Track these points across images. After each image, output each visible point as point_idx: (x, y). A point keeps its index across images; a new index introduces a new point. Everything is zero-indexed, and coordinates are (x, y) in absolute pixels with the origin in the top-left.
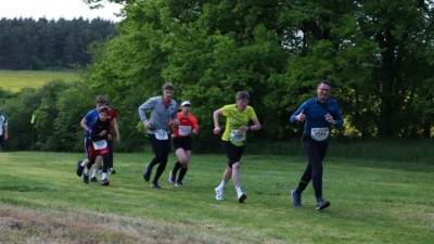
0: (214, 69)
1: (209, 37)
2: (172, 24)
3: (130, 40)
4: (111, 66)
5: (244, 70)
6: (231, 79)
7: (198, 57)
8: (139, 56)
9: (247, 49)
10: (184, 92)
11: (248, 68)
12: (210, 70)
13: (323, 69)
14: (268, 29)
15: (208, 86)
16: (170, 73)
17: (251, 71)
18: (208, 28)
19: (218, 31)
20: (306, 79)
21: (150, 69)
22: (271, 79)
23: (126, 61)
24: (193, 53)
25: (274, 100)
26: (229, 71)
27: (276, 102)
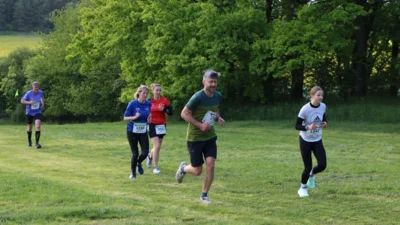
0: (198, 38)
1: (190, 6)
3: (108, 11)
4: (86, 36)
5: (228, 38)
6: (216, 47)
7: (180, 26)
9: (230, 16)
10: (167, 63)
11: (232, 36)
12: (193, 40)
13: (308, 34)
15: (192, 55)
16: (153, 43)
17: (235, 38)
20: (293, 45)
21: (128, 39)
22: (256, 45)
23: (102, 31)
24: (175, 22)
25: (259, 66)
26: (213, 39)
27: (262, 69)
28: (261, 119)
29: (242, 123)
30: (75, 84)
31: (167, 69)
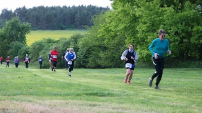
0: (164, 25)
1: (161, 9)
2: (141, 2)
3: (119, 13)
4: (108, 25)
5: (180, 25)
6: (174, 29)
7: (156, 19)
8: (123, 20)
9: (181, 14)
10: (148, 37)
11: (182, 24)
12: (162, 25)
14: (192, 4)
16: (141, 27)
18: (160, 4)
19: (165, 6)
21: (129, 26)
22: (195, 29)
23: (116, 23)
24: (153, 17)
25: (196, 40)
26: (172, 25)
27: (198, 41)
28: (197, 67)
29: (187, 69)
30: (103, 51)
31: (148, 41)
